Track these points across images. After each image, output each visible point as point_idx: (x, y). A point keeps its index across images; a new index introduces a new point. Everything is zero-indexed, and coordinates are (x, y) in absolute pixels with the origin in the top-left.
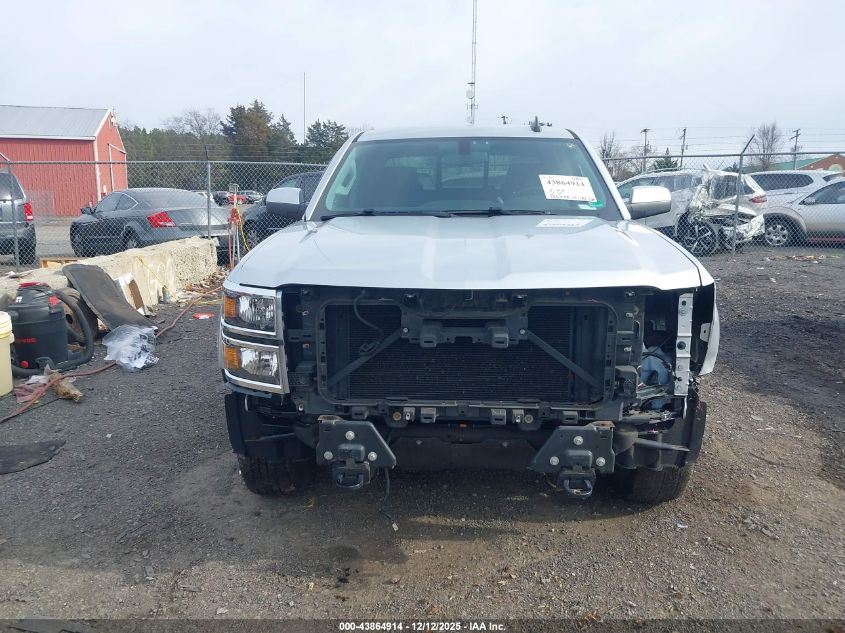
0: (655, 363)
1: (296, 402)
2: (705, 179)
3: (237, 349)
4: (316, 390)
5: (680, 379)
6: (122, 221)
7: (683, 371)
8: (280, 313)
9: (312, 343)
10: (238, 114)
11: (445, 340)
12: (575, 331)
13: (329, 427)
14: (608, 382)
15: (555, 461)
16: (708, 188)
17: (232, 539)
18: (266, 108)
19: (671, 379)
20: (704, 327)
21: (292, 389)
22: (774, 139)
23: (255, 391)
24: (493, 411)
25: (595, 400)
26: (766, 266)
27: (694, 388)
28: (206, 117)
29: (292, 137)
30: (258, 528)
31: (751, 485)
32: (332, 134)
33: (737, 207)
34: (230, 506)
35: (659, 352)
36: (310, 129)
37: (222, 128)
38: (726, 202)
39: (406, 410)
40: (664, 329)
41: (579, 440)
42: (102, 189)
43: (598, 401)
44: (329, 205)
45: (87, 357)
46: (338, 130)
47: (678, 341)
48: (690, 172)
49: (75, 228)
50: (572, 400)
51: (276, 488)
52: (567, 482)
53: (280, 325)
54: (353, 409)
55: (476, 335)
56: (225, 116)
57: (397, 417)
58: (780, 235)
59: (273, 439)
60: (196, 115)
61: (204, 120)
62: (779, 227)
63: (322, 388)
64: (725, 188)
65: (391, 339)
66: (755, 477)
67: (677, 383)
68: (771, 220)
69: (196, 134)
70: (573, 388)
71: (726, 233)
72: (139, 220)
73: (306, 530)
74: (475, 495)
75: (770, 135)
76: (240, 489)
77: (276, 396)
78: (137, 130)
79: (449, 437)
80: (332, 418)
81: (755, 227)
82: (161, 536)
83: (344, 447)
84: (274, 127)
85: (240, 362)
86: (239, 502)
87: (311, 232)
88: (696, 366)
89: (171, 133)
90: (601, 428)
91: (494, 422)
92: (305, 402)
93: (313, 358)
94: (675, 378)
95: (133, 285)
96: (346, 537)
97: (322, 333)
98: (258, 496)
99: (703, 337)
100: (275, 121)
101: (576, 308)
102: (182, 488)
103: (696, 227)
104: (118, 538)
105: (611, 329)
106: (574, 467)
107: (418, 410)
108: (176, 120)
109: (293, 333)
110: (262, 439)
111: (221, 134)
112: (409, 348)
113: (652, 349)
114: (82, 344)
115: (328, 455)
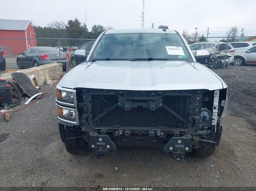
0: (205, 114)
1: (82, 127)
2: (216, 45)
3: (62, 109)
4: (89, 124)
5: (214, 119)
6: (32, 57)
7: (215, 117)
8: (75, 98)
9: (87, 108)
10: (70, 22)
11: (133, 107)
12: (178, 103)
13: (93, 137)
14: (190, 121)
15: (171, 148)
16: (217, 47)
17: (62, 170)
18: (79, 21)
19: (211, 119)
20: (223, 101)
21: (80, 123)
22: (236, 31)
23: (67, 124)
24: (150, 131)
25: (185, 127)
26: (235, 72)
27: (219, 122)
28: (61, 23)
29: (87, 30)
30: (71, 166)
31: (234, 150)
32: (99, 29)
33: (226, 54)
34: (62, 158)
35: (207, 110)
36: (93, 27)
37: (65, 27)
38: (223, 52)
39: (120, 131)
40: (208, 101)
41: (180, 142)
42: (28, 46)
43: (186, 128)
44: (95, 56)
45: (19, 103)
46: (101, 27)
47: (214, 106)
48: (212, 42)
49: (18, 59)
50: (177, 127)
51: (77, 152)
52: (175, 156)
53: (76, 102)
54: (102, 130)
55: (144, 105)
56: (66, 23)
57: (117, 132)
58: (238, 62)
59: (75, 138)
60: (57, 23)
61: (60, 24)
62: (238, 60)
63: (91, 123)
64: (222, 47)
65: (115, 106)
66: (235, 147)
67: (213, 121)
68: (236, 57)
69: (58, 29)
70: (177, 123)
71: (222, 62)
72: (37, 57)
73: (87, 167)
74: (143, 154)
75: (234, 30)
76: (65, 151)
77: (74, 126)
78: (39, 27)
79: (135, 138)
80: (94, 134)
81: (231, 60)
82: (38, 169)
83: (98, 143)
84: (82, 26)
85: (62, 113)
86: (65, 156)
87: (89, 66)
88: (219, 114)
89: (50, 28)
90: (188, 138)
91: (150, 135)
92: (85, 128)
93: (88, 113)
94: (213, 119)
95: (34, 79)
96: (100, 170)
97: (90, 104)
98: (71, 154)
99: (222, 105)
100: (82, 25)
101: (179, 96)
102: (47, 151)
103: (213, 60)
104: (24, 170)
105: (192, 104)
106: (178, 151)
107: (124, 131)
108: (51, 24)
109: (80, 104)
110: (71, 138)
111: (65, 29)
112: (121, 109)
113: (204, 109)
114: (18, 99)
115: (93, 146)
